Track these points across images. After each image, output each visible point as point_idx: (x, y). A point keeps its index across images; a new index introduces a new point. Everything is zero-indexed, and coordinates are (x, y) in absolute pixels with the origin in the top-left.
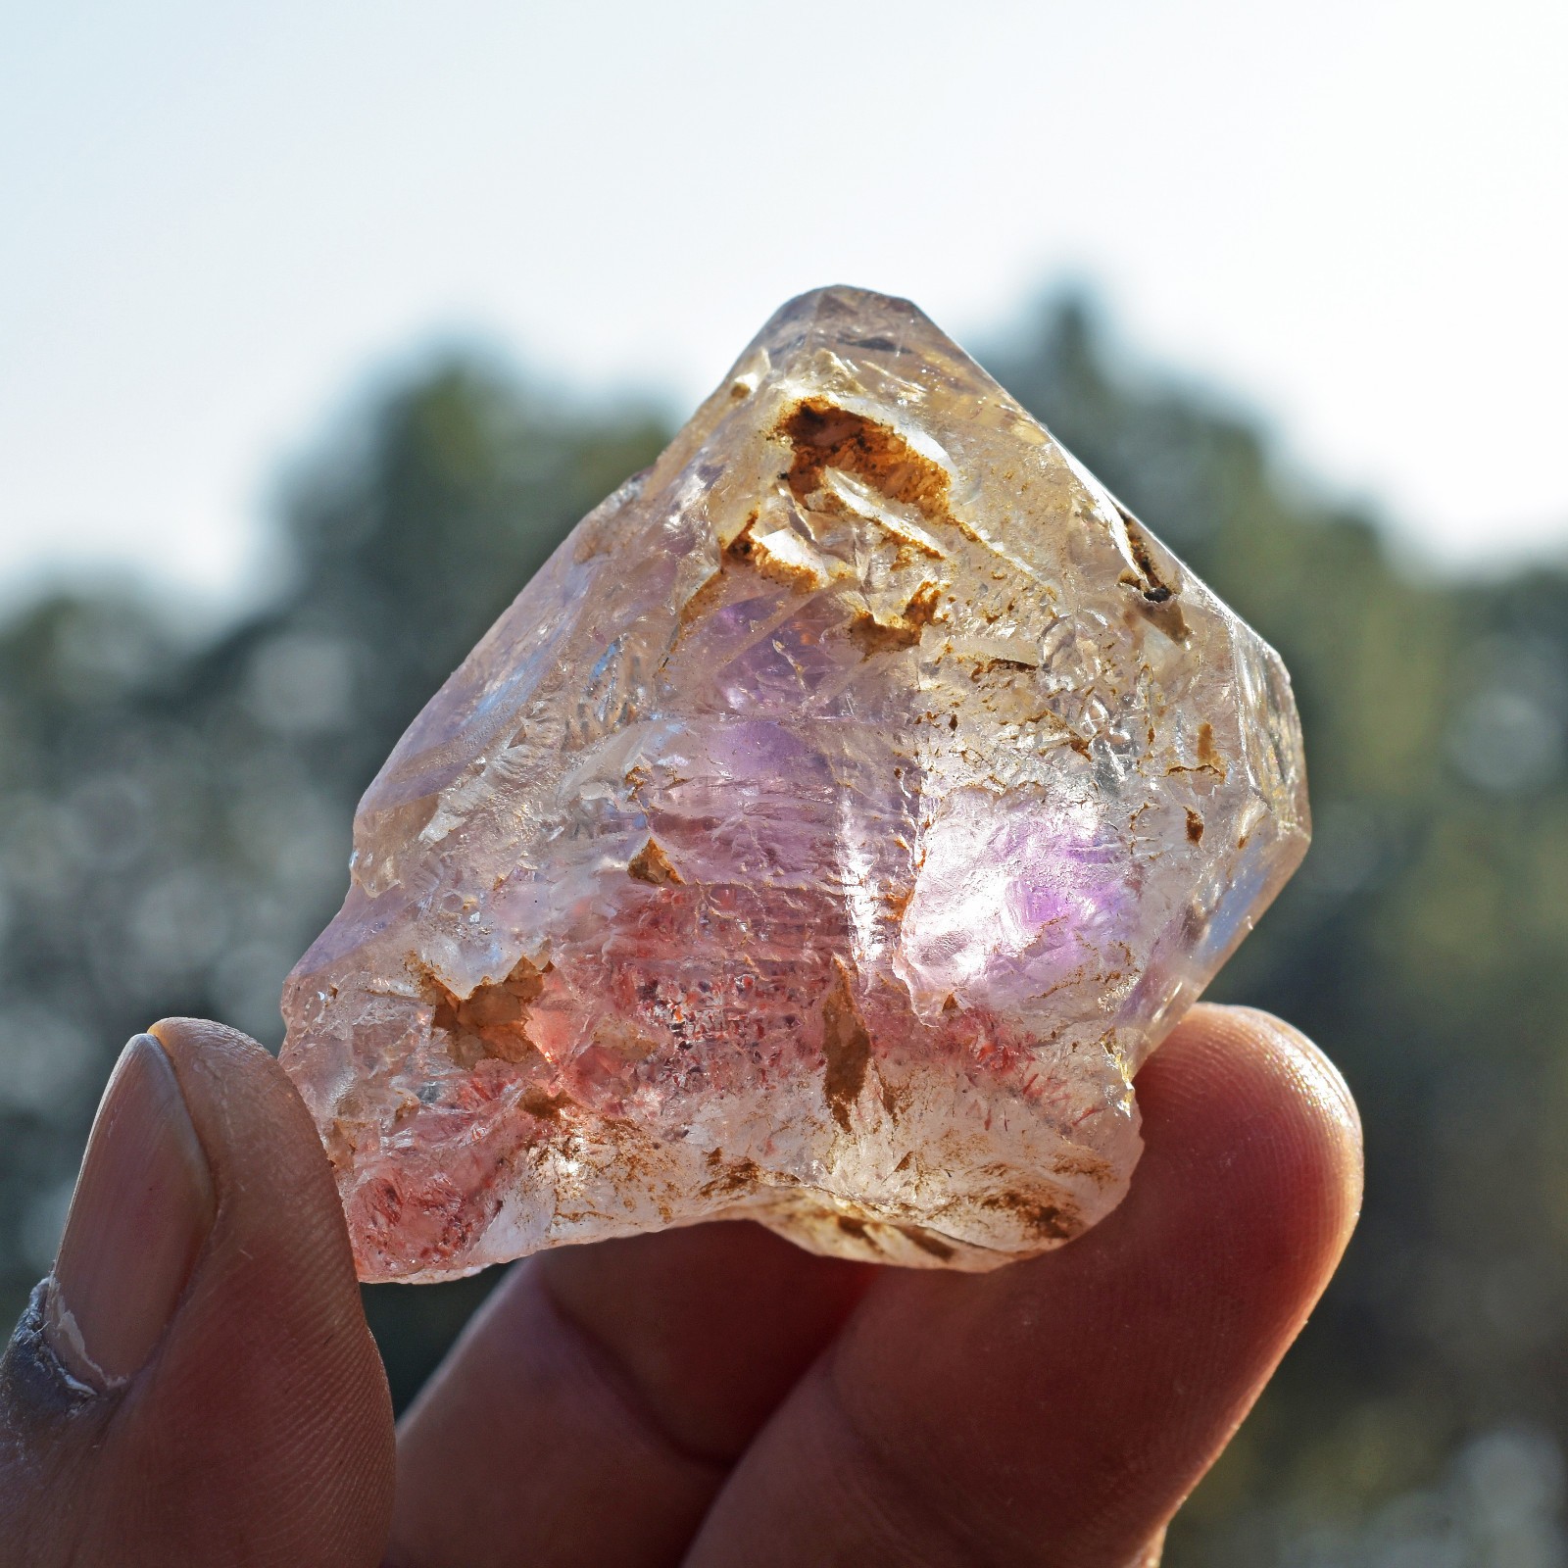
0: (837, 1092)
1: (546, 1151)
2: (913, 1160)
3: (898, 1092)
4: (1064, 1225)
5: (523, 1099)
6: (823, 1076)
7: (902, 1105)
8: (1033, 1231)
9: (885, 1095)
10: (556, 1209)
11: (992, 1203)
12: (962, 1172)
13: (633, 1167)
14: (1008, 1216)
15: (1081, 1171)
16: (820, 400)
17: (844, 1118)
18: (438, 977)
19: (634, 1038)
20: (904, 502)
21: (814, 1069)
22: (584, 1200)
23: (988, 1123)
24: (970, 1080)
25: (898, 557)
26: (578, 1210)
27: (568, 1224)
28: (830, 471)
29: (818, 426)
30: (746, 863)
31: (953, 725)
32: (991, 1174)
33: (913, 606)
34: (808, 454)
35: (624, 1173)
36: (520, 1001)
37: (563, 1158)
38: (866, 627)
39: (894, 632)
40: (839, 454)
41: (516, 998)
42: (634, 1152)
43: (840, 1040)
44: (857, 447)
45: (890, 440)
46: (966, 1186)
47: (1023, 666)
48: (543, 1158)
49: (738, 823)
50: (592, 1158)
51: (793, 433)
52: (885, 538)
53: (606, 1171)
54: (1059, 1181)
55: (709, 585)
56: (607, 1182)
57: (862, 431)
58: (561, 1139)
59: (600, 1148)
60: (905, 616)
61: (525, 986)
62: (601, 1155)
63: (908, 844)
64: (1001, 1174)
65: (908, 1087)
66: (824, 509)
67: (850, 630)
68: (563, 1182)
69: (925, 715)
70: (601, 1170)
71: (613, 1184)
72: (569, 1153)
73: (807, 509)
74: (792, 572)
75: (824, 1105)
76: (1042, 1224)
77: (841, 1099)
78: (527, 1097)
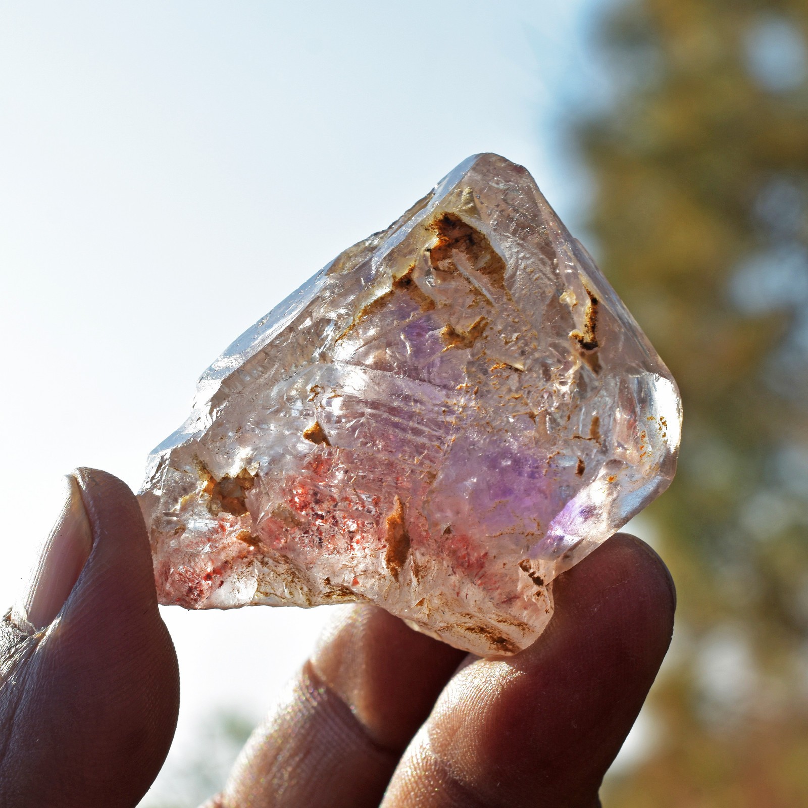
0: (393, 561)
1: (252, 561)
2: (425, 602)
3: (421, 569)
4: (510, 647)
5: (240, 535)
6: (385, 553)
7: (423, 575)
8: (494, 646)
9: (415, 568)
10: (257, 589)
11: (470, 629)
12: (450, 613)
13: (293, 577)
14: (480, 637)
15: (512, 624)
16: (453, 215)
17: (396, 575)
18: (208, 469)
19: (291, 518)
20: (483, 274)
21: (379, 549)
22: (270, 587)
23: (458, 594)
24: (453, 570)
25: (474, 301)
26: (268, 591)
27: (262, 596)
28: (454, 251)
29: (451, 227)
30: (362, 442)
31: (476, 393)
32: (465, 616)
33: (474, 328)
34: (445, 240)
35: (290, 579)
36: (243, 488)
37: (261, 566)
38: (452, 334)
39: (464, 338)
40: (459, 243)
41: (241, 487)
42: (293, 570)
43: (395, 538)
44: (468, 241)
45: (483, 241)
46: (453, 619)
47: (517, 370)
48: (250, 564)
49: (361, 421)
50: (275, 568)
51: (440, 229)
52: (471, 291)
53: (281, 576)
54: (502, 626)
55: (382, 298)
56: (281, 581)
57: (471, 233)
58: (260, 557)
59: (278, 565)
60: (470, 332)
61: (245, 481)
62: (279, 568)
63: (442, 448)
64: (470, 618)
65: (426, 567)
66: (446, 269)
67: (443, 334)
68: (261, 577)
69: (464, 385)
70: (279, 575)
71: (284, 582)
72: (264, 563)
73: (436, 268)
74: (425, 299)
75: (385, 567)
76: (499, 644)
77: (395, 565)
78: (242, 535)
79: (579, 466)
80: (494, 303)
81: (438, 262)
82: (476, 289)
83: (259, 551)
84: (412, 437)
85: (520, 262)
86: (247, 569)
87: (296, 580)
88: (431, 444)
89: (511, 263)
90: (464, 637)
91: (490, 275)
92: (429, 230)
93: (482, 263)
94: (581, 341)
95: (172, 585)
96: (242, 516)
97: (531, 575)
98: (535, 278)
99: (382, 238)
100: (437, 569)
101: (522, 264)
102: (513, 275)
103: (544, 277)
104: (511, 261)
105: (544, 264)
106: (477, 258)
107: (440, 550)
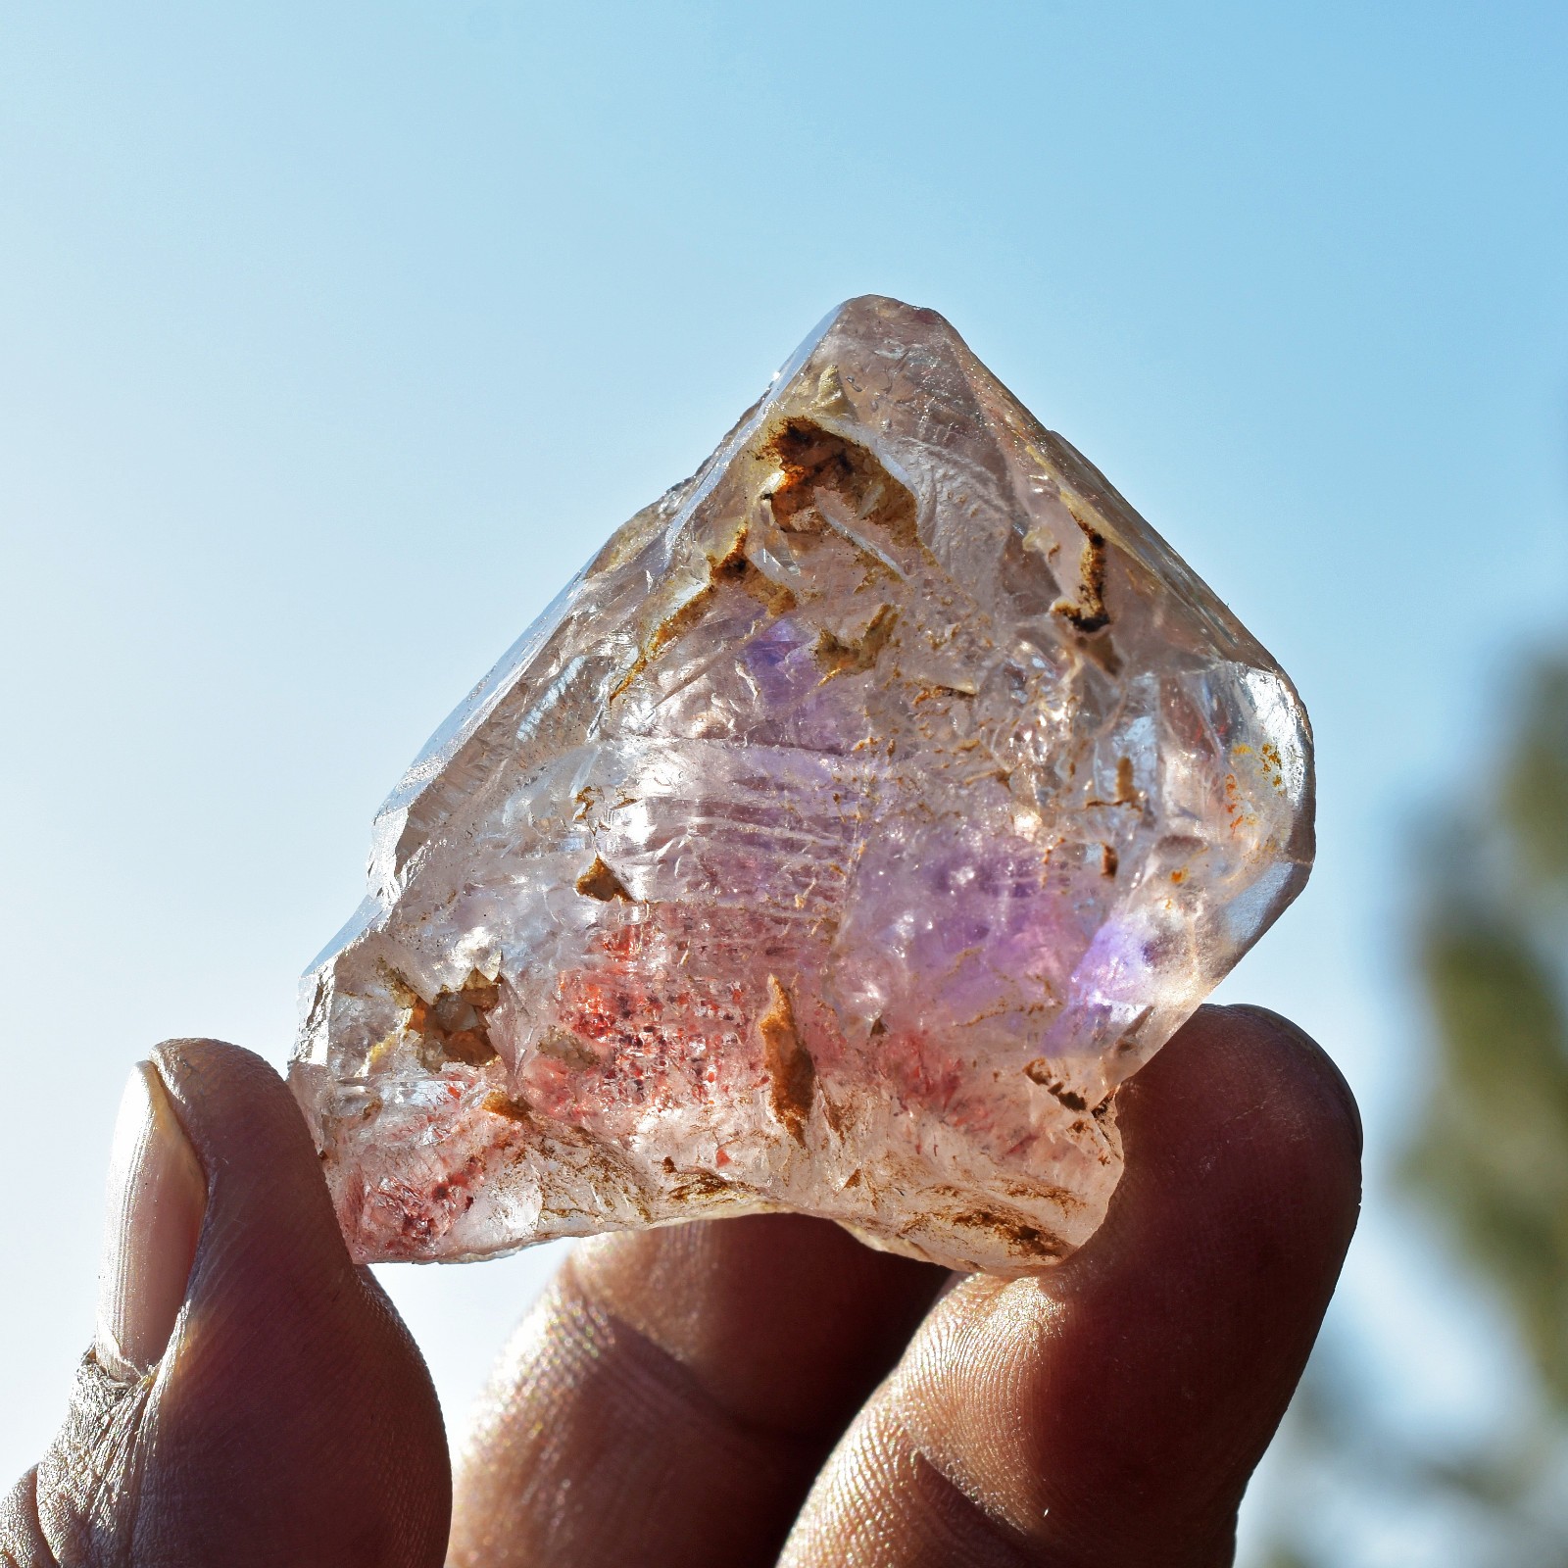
0: (788, 1107)
1: (523, 1151)
2: (862, 1178)
3: (842, 1112)
4: (1049, 1244)
5: (488, 1102)
6: (770, 1092)
7: (848, 1123)
8: (1018, 1248)
9: (831, 1113)
10: (544, 1205)
11: (961, 1220)
12: (915, 1191)
13: (607, 1170)
14: (987, 1233)
15: (1039, 1194)
16: (804, 420)
17: (798, 1133)
18: (407, 983)
19: (578, 1050)
20: (877, 523)
21: (755, 1086)
22: (567, 1197)
23: (918, 1148)
24: (901, 1103)
25: (866, 579)
26: (565, 1206)
27: (556, 1219)
28: (818, 490)
29: (804, 446)
30: (689, 882)
31: (891, 752)
32: (943, 1194)
33: (873, 629)
34: (797, 472)
35: (600, 1174)
36: (481, 1010)
37: (542, 1158)
38: (833, 648)
39: (857, 653)
40: (824, 474)
41: (475, 1007)
42: (603, 1155)
43: (782, 1059)
44: (839, 467)
45: (866, 460)
46: (924, 1204)
47: (963, 695)
48: (520, 1156)
49: (682, 843)
50: (568, 1158)
51: (782, 452)
52: (857, 560)
53: (584, 1171)
54: (1021, 1203)
55: (694, 604)
56: (586, 1182)
57: (844, 450)
58: (536, 1140)
59: (574, 1149)
60: (866, 639)
61: (481, 995)
62: (575, 1156)
63: (843, 869)
64: (955, 1195)
65: (851, 1107)
66: (808, 528)
67: (817, 652)
68: (546, 1180)
69: (867, 740)
70: (579, 1170)
71: (592, 1184)
72: (546, 1152)
73: (787, 529)
74: (774, 591)
75: (774, 1120)
76: (1025, 1242)
77: (793, 1115)
78: (492, 1100)
79: (1107, 859)
80: (903, 575)
81: (790, 518)
82: (867, 555)
83: (533, 1129)
84: (784, 858)
85: (939, 486)
86: (515, 1167)
87: (613, 1175)
88: (820, 864)
89: (922, 493)
90: (955, 1238)
91: (889, 523)
92: (763, 458)
93: (871, 504)
94: (1076, 619)
95: (372, 1217)
96: (488, 1064)
97: (1055, 1090)
98: (970, 512)
99: (685, 493)
100: (873, 1108)
101: (944, 489)
102: (931, 516)
103: (985, 506)
104: (923, 489)
105: (984, 482)
106: (860, 497)
107: (870, 1068)
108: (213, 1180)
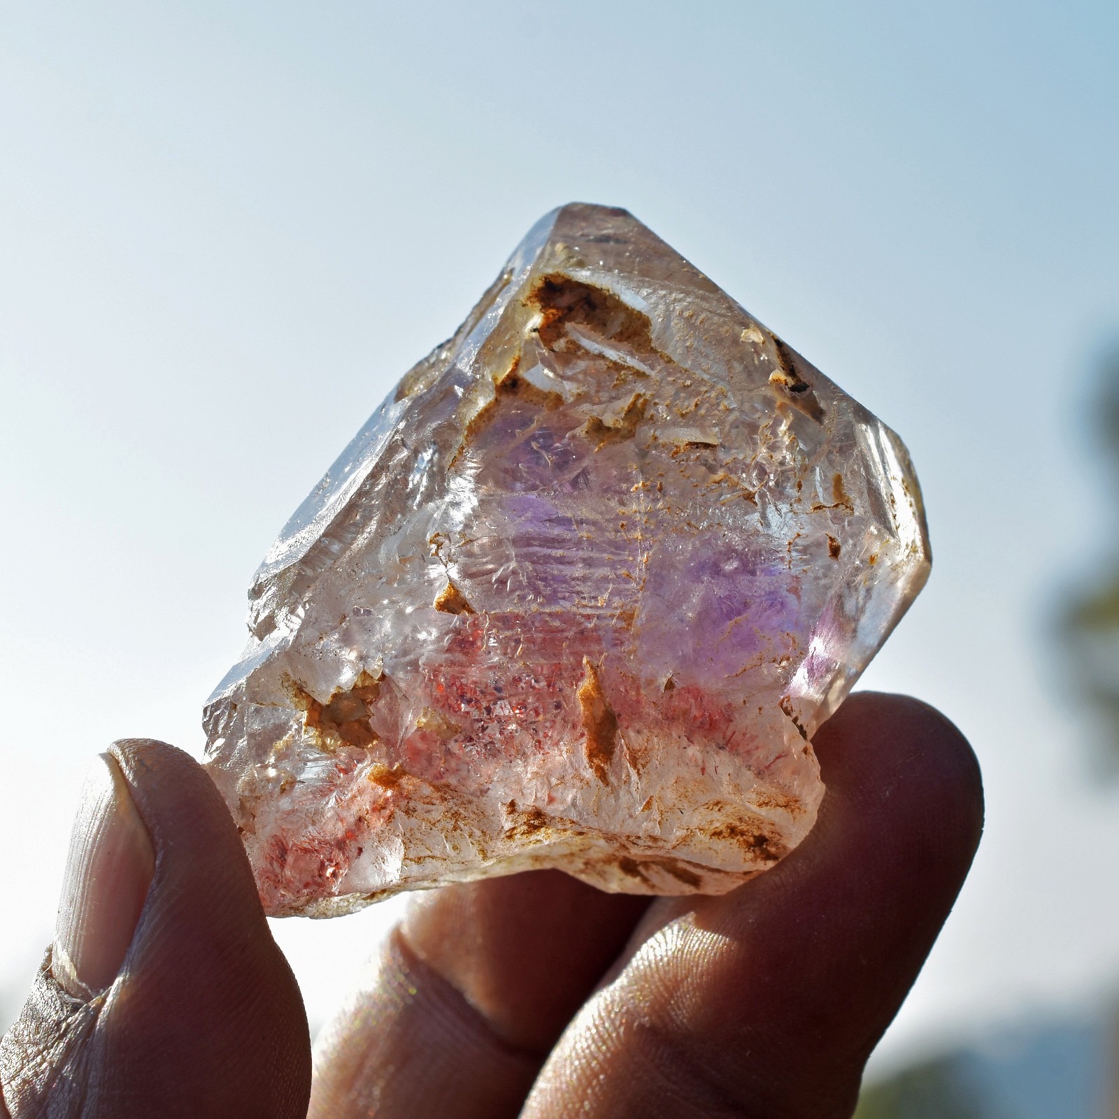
0: (596, 756)
1: (394, 812)
2: (654, 803)
3: (640, 754)
4: (773, 850)
5: (372, 774)
6: (585, 745)
7: (643, 762)
8: (750, 855)
9: (630, 756)
10: (405, 855)
11: (717, 834)
12: (691, 809)
13: (457, 820)
14: (731, 844)
15: (778, 805)
16: (557, 276)
17: (603, 775)
18: (306, 690)
19: (446, 723)
20: (620, 341)
21: (577, 740)
22: (423, 847)
23: (703, 770)
24: (688, 739)
25: (617, 379)
26: (422, 854)
27: (414, 866)
28: (569, 326)
29: (557, 294)
30: (519, 596)
31: (660, 490)
32: (712, 810)
33: (630, 411)
34: (552, 314)
35: (451, 825)
36: (365, 703)
37: (406, 817)
38: (599, 428)
39: (618, 430)
40: (573, 313)
41: (362, 701)
42: (455, 808)
43: (594, 718)
44: (586, 306)
45: (609, 299)
46: (695, 820)
47: (706, 447)
48: (391, 817)
49: (511, 568)
50: (426, 815)
51: (541, 300)
52: (608, 367)
53: (437, 825)
54: (763, 812)
55: (486, 410)
56: (439, 833)
57: (589, 294)
58: (403, 803)
59: (430, 807)
60: (624, 419)
61: (367, 692)
62: (433, 813)
63: (633, 575)
64: (720, 810)
65: (646, 749)
66: (566, 351)
67: (587, 432)
68: (408, 835)
69: (640, 484)
70: (434, 824)
71: (443, 835)
72: (409, 812)
73: (552, 351)
74: (545, 396)
75: (588, 766)
76: (757, 849)
77: (600, 762)
78: (375, 772)
79: (831, 546)
80: (648, 372)
81: (553, 344)
82: (615, 363)
83: (401, 794)
84: (588, 571)
85: (671, 307)
86: (387, 826)
87: (461, 824)
88: (615, 574)
89: (656, 315)
90: (710, 849)
91: (629, 340)
92: (527, 305)
93: (616, 328)
94: (786, 386)
96: (370, 746)
97: (795, 720)
98: (699, 321)
99: (450, 349)
100: (664, 747)
101: (676, 309)
102: (666, 329)
103: (710, 315)
104: (658, 312)
105: (707, 300)
106: (605, 325)
108: (160, 856)
